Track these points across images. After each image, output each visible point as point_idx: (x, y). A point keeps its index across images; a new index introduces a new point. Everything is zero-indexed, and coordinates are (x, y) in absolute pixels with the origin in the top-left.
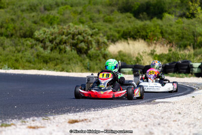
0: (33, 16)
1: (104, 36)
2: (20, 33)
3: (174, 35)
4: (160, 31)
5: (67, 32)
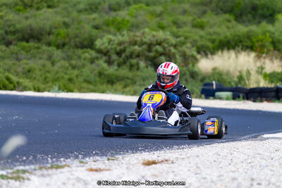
0: (94, 19)
1: (193, 46)
2: (75, 42)
4: (270, 40)
5: (142, 40)
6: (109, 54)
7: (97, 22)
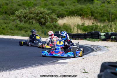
2: (10, 11)
3: (99, 14)
4: (90, 11)
5: (34, 12)
6: (21, 17)
7: (19, 3)
